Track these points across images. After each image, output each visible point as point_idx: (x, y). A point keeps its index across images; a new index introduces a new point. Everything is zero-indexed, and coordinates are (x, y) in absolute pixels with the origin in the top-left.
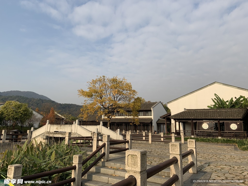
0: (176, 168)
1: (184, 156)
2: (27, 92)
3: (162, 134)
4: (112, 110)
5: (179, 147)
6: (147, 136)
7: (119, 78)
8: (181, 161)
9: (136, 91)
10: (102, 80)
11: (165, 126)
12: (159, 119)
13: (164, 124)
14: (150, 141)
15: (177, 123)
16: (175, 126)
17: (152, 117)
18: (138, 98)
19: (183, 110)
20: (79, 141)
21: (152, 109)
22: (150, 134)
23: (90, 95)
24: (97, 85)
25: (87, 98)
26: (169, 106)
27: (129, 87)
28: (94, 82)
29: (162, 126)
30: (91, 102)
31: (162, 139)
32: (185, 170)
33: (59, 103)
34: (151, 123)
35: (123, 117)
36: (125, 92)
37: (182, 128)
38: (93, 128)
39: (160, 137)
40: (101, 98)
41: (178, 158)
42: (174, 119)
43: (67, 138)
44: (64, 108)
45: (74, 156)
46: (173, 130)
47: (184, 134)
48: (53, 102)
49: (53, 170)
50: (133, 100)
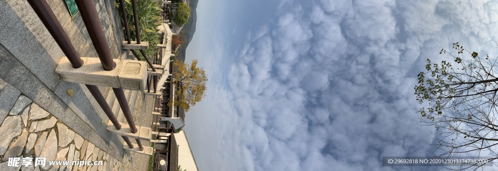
0: (126, 130)
1: (138, 141)
2: (195, 27)
3: (158, 124)
4: (179, 85)
5: (146, 137)
6: (158, 111)
7: (206, 92)
8: (133, 137)
9: (195, 105)
10: (204, 78)
11: (164, 127)
12: (170, 123)
13: (166, 127)
14: (153, 113)
15: (166, 138)
16: (165, 136)
17: (173, 117)
18: (189, 107)
19: (178, 144)
20: (158, 56)
21: (179, 118)
22: (159, 114)
23: (193, 68)
24: (200, 75)
25: (190, 66)
26: (181, 132)
27: (198, 99)
28: (203, 73)
29: (165, 125)
30: (187, 69)
31: (154, 123)
32: (125, 138)
33: (187, 49)
34: (168, 116)
35: (174, 94)
36: (194, 96)
37: (162, 141)
38: (167, 67)
39: (157, 122)
40: (191, 77)
41: (136, 135)
42: (170, 136)
43: (162, 45)
44: (182, 52)
45: (148, 43)
46: (161, 134)
47: (158, 143)
48: (187, 45)
49: (138, 27)
50: (187, 102)
